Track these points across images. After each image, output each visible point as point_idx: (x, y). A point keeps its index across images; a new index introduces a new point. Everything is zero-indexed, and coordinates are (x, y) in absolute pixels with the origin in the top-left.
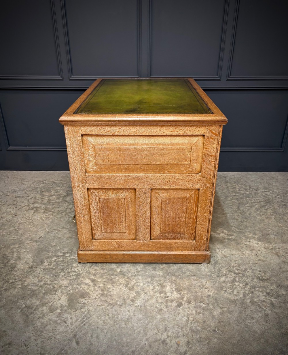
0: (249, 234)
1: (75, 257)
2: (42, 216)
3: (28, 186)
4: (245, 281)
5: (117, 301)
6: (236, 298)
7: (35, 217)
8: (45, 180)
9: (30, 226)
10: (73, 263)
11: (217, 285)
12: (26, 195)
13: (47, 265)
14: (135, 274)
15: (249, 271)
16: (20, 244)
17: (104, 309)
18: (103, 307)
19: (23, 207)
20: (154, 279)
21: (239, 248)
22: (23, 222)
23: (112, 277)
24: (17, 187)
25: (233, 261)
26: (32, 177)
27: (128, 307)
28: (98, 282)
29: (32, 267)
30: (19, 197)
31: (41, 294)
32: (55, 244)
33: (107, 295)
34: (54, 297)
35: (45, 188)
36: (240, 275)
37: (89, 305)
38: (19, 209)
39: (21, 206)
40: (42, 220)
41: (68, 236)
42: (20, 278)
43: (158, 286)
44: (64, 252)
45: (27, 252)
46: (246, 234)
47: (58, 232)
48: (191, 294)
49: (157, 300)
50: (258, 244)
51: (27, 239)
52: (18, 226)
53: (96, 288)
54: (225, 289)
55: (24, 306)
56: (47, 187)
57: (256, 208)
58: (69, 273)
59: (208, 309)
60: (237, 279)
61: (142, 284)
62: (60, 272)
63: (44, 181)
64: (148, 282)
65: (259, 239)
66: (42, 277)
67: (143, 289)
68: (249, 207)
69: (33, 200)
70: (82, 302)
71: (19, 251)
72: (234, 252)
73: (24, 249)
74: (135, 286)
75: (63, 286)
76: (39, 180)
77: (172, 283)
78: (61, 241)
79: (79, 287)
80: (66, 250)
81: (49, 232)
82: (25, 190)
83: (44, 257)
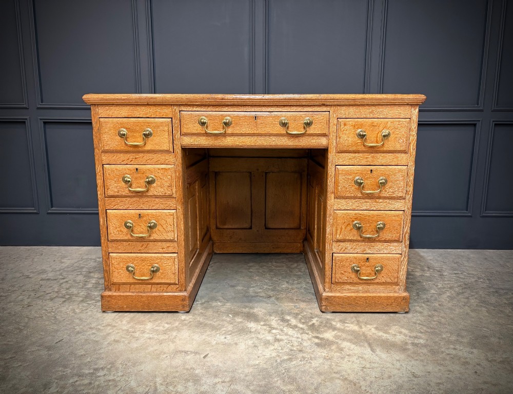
0: (450, 336)
1: (115, 377)
2: (76, 306)
3: (69, 264)
9: (47, 323)
10: (109, 389)
12: (61, 277)
16: (15, 352)
19: (48, 293)
21: (438, 360)
22: (38, 315)
24: (50, 267)
25: (432, 384)
30: (48, 279)
32: (83, 353)
35: (95, 268)
38: (40, 296)
39: (45, 292)
40: (74, 312)
41: (113, 339)
44: (96, 367)
45: (24, 367)
46: (444, 336)
47: (96, 332)
50: (472, 353)
51: (33, 343)
52: (27, 323)
57: (448, 297)
65: (473, 346)
68: (436, 294)
69: (69, 283)
71: (7, 365)
72: (430, 368)
73: (20, 361)
78: (97, 347)
80: (101, 363)
81: (78, 333)
82: (62, 271)
83: (54, 376)
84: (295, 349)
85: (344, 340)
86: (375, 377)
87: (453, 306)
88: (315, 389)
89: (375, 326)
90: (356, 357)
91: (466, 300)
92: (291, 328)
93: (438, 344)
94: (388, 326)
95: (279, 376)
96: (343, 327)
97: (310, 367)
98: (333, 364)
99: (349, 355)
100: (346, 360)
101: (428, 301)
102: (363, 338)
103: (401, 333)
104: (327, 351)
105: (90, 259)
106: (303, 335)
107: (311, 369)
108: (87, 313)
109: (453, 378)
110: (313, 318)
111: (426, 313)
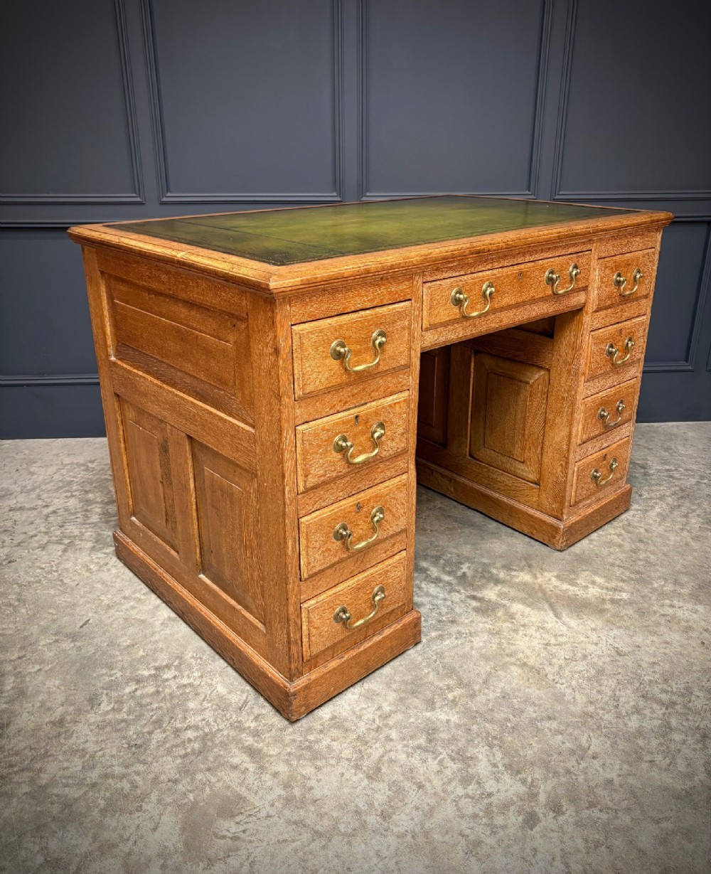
0: (664, 586)
1: (192, 680)
2: (87, 558)
3: (46, 477)
4: (698, 728)
5: (337, 821)
6: (689, 784)
7: (69, 565)
8: (92, 462)
9: (52, 592)
10: (188, 700)
11: (622, 745)
12: (40, 503)
13: (107, 713)
14: (377, 722)
15: (698, 694)
16: (22, 648)
17: (301, 853)
18: (298, 843)
19: (32, 537)
20: (436, 736)
21: (649, 626)
22: (32, 579)
23: (309, 737)
24: (15, 483)
25: (644, 665)
26: (57, 455)
27: (373, 841)
28: (270, 756)
29: (61, 722)
30: (21, 509)
31: (96, 812)
32: (129, 642)
33: (302, 803)
34: (137, 822)
35: (91, 483)
36: (678, 707)
37: (250, 842)
38: (21, 542)
39: (25, 533)
40: (89, 570)
41: (166, 616)
42: (26, 762)
43: (453, 760)
44: (157, 664)
45: (46, 671)
46: (656, 585)
47: (136, 605)
48: (555, 780)
49: (459, 809)
50: (696, 611)
51: (44, 630)
52: (19, 594)
53: (266, 777)
54: (648, 758)
55: (40, 859)
56: (98, 478)
57: (659, 514)
58: (177, 732)
59: (617, 830)
60: (674, 722)
61: (403, 757)
62: (150, 733)
63: (90, 465)
64: (419, 747)
65: (695, 598)
66: (95, 752)
67: (410, 773)
68: (640, 510)
69: (60, 516)
70: (227, 833)
71: (18, 670)
72: (639, 639)
73: (36, 662)
74: (383, 764)
75: (163, 777)
76: (75, 462)
77: (491, 746)
78: (148, 631)
79: (213, 780)
80: (163, 659)
81: (109, 607)
82: (38, 491)
83: (99, 685)
84: (444, 618)
85: (512, 600)
86: (565, 658)
87: (665, 531)
88: (484, 683)
89: (556, 574)
90: (534, 628)
91: (684, 519)
92: (432, 582)
93: (648, 599)
94: (574, 572)
95: (429, 665)
96: (508, 578)
97: (472, 648)
98: (503, 641)
99: (524, 626)
100: (521, 633)
101: (629, 525)
102: (540, 595)
103: (593, 583)
104: (491, 620)
105: (77, 464)
106: (452, 594)
107: (473, 652)
108: (109, 570)
109: (671, 654)
110: (461, 563)
111: (627, 546)
